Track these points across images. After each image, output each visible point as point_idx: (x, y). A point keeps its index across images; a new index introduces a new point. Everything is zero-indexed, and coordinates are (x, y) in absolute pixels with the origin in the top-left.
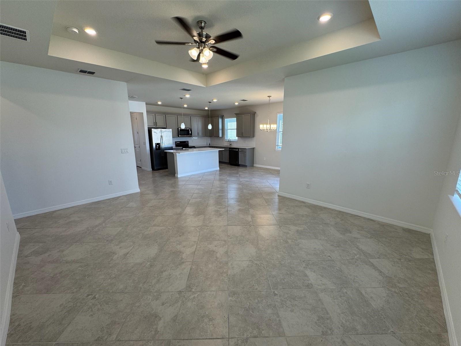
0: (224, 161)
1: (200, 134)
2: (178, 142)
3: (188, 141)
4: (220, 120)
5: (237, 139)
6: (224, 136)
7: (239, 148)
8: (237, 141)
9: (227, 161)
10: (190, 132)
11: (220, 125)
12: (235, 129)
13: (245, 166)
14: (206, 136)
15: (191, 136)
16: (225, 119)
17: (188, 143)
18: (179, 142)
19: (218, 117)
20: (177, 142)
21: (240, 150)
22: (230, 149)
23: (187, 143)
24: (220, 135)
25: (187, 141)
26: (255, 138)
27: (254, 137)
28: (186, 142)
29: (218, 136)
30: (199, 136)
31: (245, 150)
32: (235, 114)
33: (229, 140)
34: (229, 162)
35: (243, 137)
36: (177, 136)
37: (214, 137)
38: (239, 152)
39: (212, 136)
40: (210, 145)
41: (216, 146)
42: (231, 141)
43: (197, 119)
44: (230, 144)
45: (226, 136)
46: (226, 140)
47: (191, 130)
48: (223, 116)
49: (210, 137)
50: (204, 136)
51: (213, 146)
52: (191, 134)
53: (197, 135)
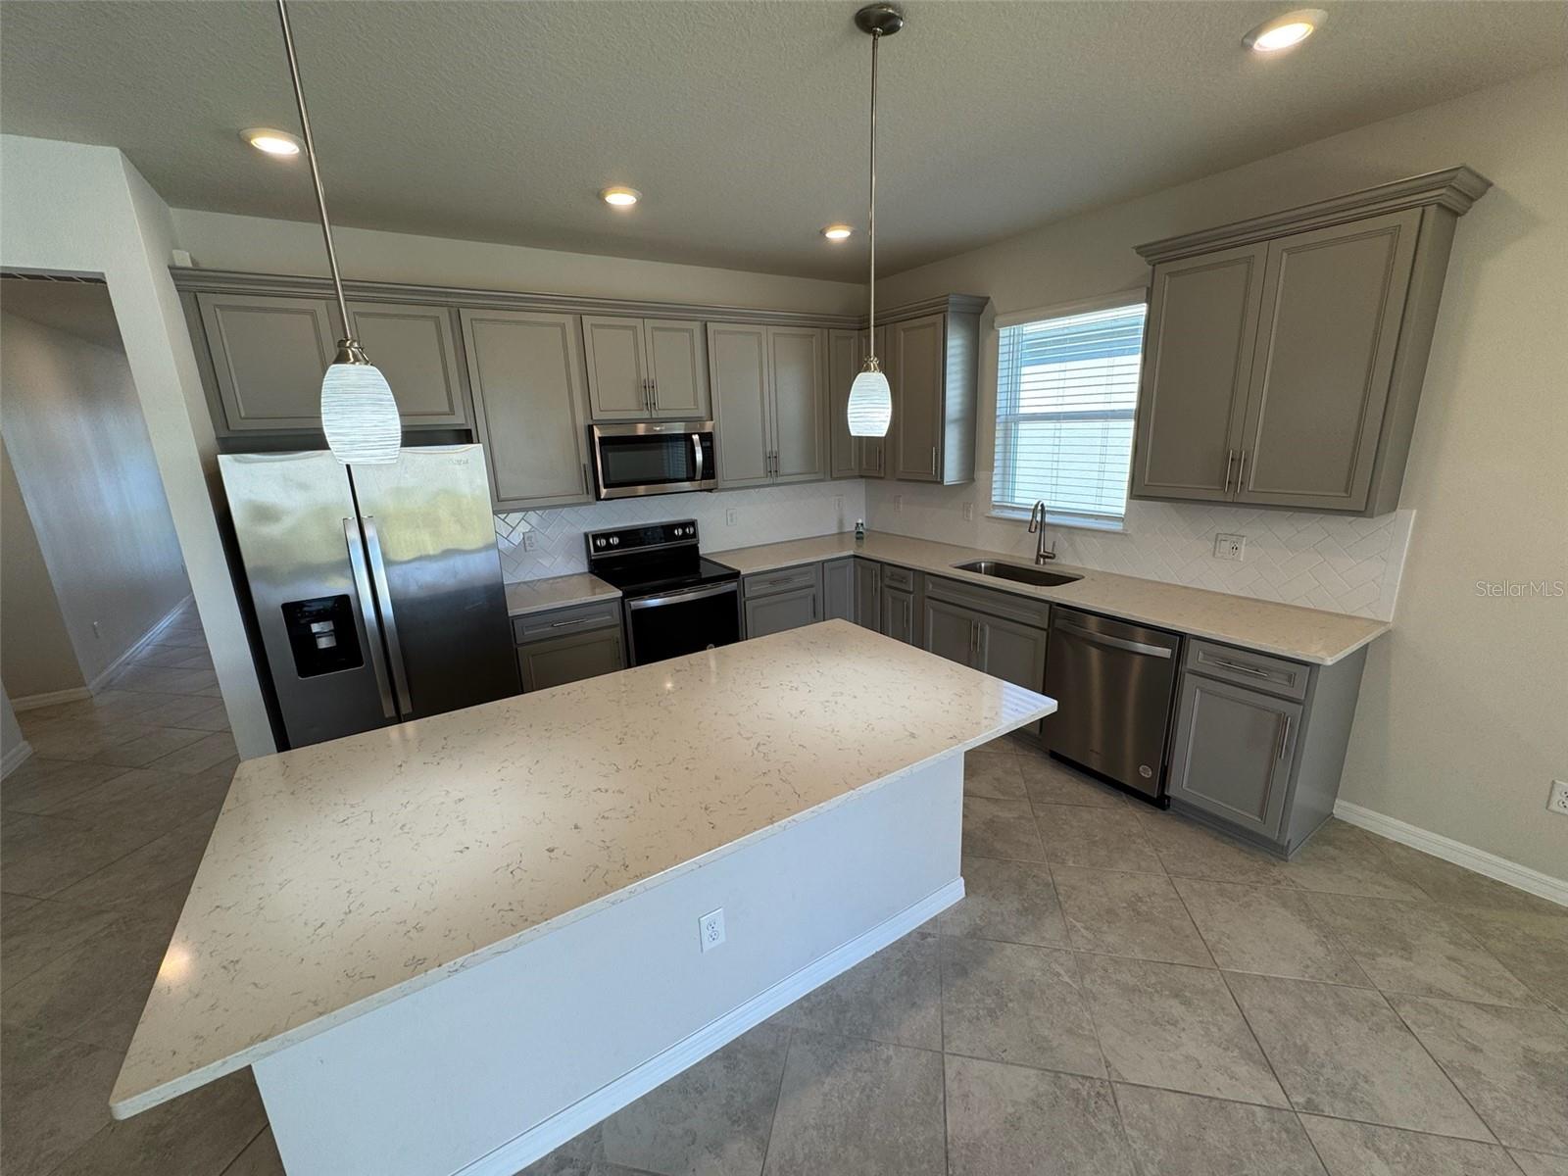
1: (792, 459)
2: (607, 535)
3: (693, 524)
4: (956, 346)
5: (1123, 511)
7: (1182, 636)
10: (699, 457)
14: (833, 479)
15: (706, 484)
16: (1004, 332)
17: (694, 535)
18: (615, 541)
19: (936, 311)
20: (596, 537)
21: (1195, 658)
22: (1057, 621)
23: (685, 536)
24: (951, 473)
25: (684, 525)
26: (1408, 517)
27: (1395, 509)
28: (678, 532)
29: (930, 476)
30: (780, 480)
31: (1290, 678)
32: (1140, 250)
33: (1034, 511)
34: (1037, 732)
35: (1233, 504)
36: (591, 497)
37: (900, 480)
38: (1195, 673)
39: (882, 475)
40: (862, 538)
41: (910, 569)
42: (1048, 519)
43: (760, 344)
44: (1039, 556)
45: (994, 479)
46: (996, 513)
47: (707, 438)
48: (986, 303)
49: (864, 480)
50: (822, 477)
51: (882, 564)
52: (709, 470)
53: (762, 473)
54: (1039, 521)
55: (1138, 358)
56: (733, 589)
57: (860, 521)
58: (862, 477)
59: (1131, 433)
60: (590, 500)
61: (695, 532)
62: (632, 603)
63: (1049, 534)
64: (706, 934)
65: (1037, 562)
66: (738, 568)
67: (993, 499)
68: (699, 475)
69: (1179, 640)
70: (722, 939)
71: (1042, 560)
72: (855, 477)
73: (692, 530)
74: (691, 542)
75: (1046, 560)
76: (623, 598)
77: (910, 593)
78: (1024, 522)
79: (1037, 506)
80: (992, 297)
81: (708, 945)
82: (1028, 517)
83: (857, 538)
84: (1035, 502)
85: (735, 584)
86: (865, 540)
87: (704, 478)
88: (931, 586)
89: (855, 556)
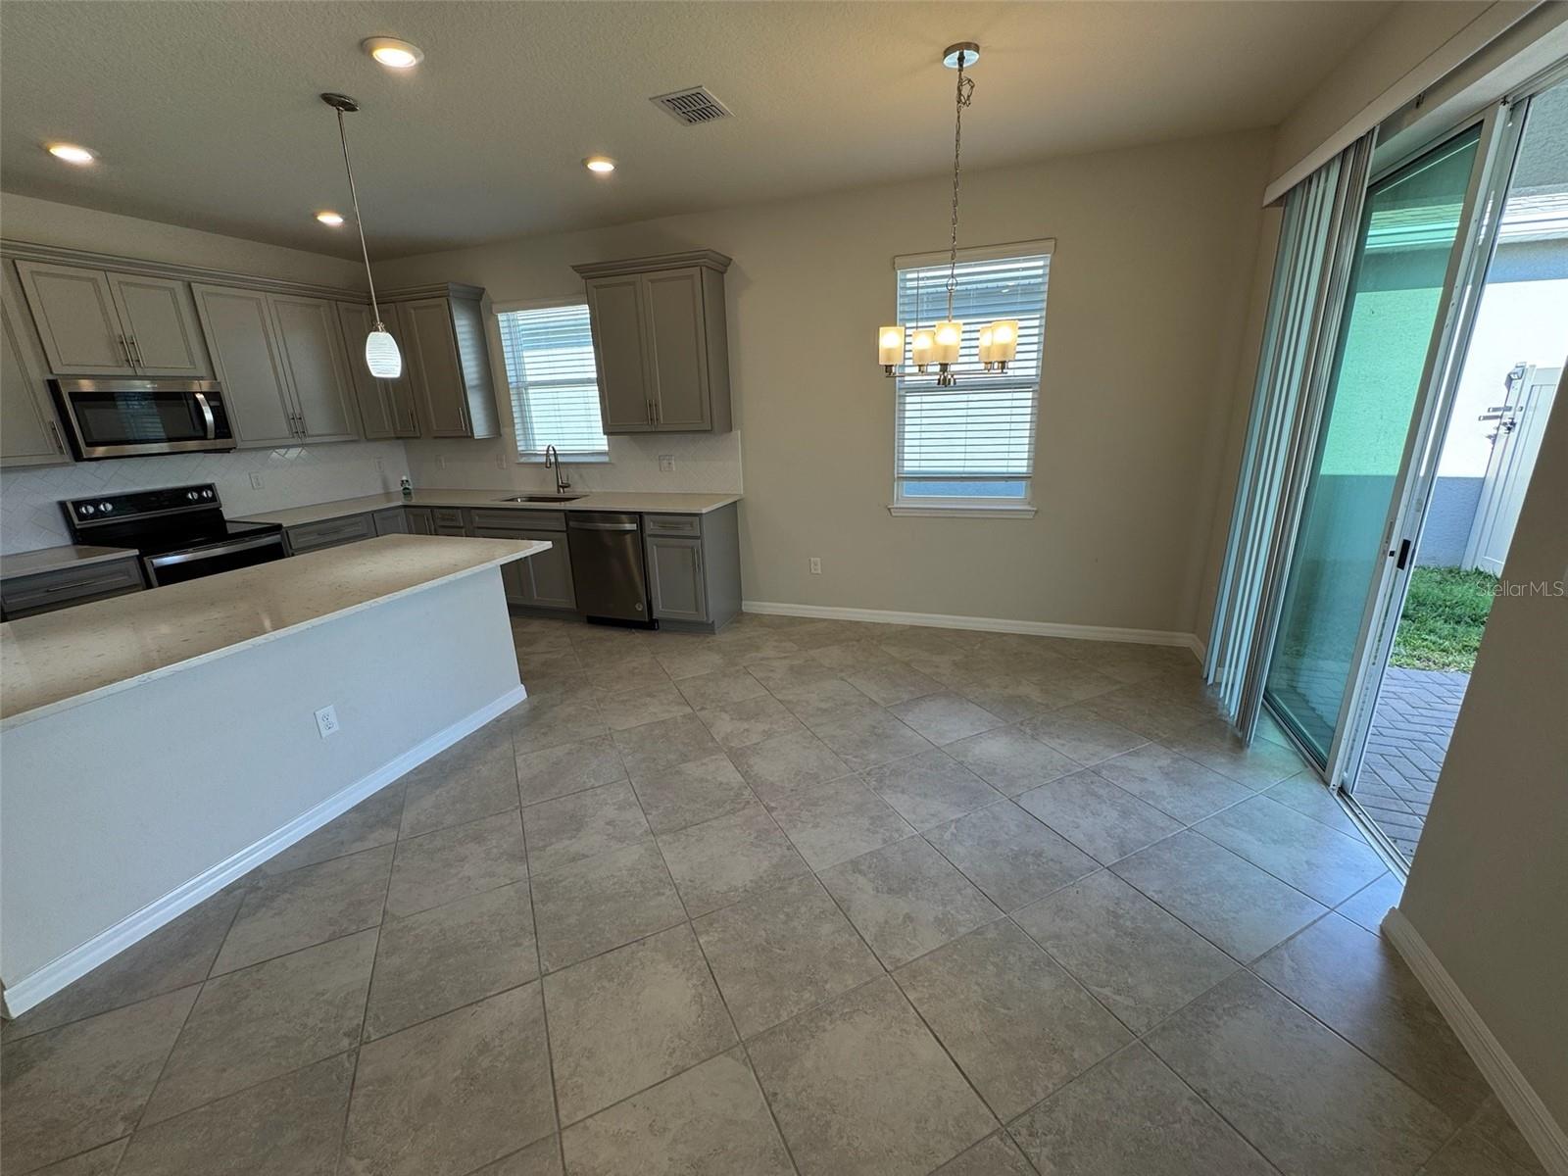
0: (536, 598)
1: (318, 421)
2: (95, 502)
3: (210, 487)
4: (463, 327)
5: (606, 448)
6: (505, 430)
7: (640, 514)
8: (606, 459)
9: (565, 600)
10: (209, 416)
11: (463, 358)
12: (588, 381)
13: (698, 628)
14: (368, 440)
15: (220, 443)
16: (501, 317)
17: (214, 499)
18: (106, 508)
19: (440, 295)
20: (78, 503)
21: (650, 527)
22: (572, 524)
23: (202, 500)
24: (480, 428)
25: (199, 489)
26: (737, 433)
27: (731, 430)
28: (191, 495)
29: (462, 432)
30: (308, 440)
31: (691, 524)
32: (576, 268)
33: (547, 455)
34: (575, 607)
35: (655, 432)
36: (68, 457)
37: (436, 438)
38: (650, 536)
39: (419, 435)
40: (410, 493)
41: (458, 508)
42: (560, 459)
43: (261, 311)
44: (559, 486)
45: (517, 433)
46: (523, 460)
47: (214, 397)
48: (483, 293)
49: (400, 441)
50: (357, 438)
51: (432, 508)
52: (223, 427)
53: (287, 433)
54: (554, 463)
55: (591, 349)
56: (277, 541)
57: (404, 478)
58: (398, 438)
59: (597, 393)
60: (68, 460)
61: (214, 495)
62: (154, 561)
63: (563, 471)
64: (322, 725)
65: (559, 491)
66: (279, 522)
67: (520, 449)
68: (211, 434)
69: (638, 517)
70: (336, 728)
71: (562, 490)
72: (392, 438)
73: (210, 494)
74: (211, 506)
75: (565, 489)
76: (140, 558)
77: (462, 528)
78: (542, 463)
79: (548, 450)
80: (489, 290)
81: (325, 733)
82: (543, 459)
83: (404, 494)
84: (545, 448)
85: (279, 536)
86: (413, 495)
87: (217, 437)
88: (477, 518)
89: (405, 506)
